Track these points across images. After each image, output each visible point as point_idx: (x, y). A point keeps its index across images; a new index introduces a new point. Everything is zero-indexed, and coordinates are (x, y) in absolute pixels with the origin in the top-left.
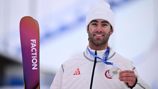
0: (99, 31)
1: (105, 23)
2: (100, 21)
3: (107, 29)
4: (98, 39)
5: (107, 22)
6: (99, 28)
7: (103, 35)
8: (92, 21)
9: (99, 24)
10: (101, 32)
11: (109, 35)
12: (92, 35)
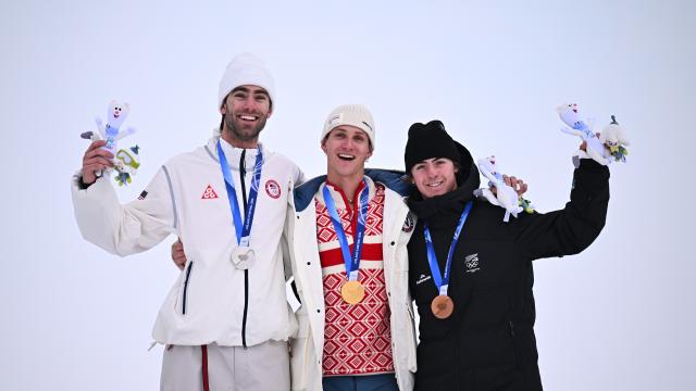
0: (251, 110)
1: (261, 94)
2: (253, 89)
3: (263, 105)
4: (248, 127)
5: (266, 92)
6: (251, 103)
7: (257, 118)
8: (236, 90)
9: (251, 96)
10: (254, 111)
11: (267, 117)
12: (234, 117)
